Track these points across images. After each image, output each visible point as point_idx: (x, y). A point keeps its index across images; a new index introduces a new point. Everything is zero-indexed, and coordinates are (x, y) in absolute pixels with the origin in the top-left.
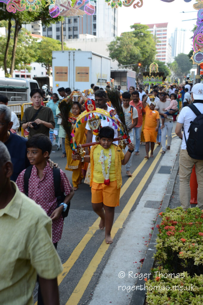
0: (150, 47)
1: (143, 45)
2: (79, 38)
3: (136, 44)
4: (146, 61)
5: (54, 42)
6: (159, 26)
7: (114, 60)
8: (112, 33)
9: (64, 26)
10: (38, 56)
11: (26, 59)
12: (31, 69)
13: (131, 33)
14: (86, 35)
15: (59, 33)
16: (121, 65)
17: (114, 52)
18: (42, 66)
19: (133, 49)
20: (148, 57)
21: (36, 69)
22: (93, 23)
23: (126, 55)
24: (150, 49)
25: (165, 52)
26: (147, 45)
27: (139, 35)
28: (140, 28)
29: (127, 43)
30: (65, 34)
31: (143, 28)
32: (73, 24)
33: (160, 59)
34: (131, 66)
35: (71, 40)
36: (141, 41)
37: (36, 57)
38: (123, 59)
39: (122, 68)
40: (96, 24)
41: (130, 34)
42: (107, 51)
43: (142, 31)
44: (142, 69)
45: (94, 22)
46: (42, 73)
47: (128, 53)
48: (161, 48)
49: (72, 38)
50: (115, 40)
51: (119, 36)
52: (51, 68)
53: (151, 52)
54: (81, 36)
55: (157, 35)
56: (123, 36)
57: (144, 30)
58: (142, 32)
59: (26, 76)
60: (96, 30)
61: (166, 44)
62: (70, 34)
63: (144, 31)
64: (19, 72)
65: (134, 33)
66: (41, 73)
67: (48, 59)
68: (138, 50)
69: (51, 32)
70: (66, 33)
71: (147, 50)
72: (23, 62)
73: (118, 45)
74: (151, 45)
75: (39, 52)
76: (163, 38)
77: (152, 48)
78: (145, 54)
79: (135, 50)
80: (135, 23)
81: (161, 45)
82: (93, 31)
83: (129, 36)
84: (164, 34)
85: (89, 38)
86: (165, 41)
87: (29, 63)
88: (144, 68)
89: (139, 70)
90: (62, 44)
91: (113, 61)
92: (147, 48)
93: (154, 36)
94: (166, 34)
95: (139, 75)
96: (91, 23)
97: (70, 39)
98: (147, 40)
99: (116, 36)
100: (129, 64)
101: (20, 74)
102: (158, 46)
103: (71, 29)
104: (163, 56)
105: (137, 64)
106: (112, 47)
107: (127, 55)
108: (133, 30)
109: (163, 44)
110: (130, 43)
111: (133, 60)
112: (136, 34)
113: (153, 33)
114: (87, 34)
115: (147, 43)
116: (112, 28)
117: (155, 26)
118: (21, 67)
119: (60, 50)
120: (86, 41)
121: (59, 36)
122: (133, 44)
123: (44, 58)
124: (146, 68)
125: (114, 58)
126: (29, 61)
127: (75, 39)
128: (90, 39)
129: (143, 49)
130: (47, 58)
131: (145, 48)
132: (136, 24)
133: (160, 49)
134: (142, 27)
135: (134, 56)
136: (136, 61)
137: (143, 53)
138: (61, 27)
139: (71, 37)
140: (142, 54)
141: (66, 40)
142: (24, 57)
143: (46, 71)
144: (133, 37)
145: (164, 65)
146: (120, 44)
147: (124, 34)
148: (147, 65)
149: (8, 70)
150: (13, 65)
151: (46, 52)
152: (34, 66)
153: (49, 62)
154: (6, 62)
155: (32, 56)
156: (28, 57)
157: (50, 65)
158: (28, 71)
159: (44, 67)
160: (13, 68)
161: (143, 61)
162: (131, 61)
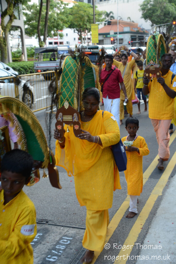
3: (170, 1)
5: (85, 6)
7: (147, 21)
10: (70, 21)
11: (58, 25)
12: (63, 36)
16: (155, 25)
17: (147, 12)
18: (74, 32)
19: (167, 7)
21: (68, 35)
23: (160, 14)
29: (161, 1)
34: (164, 26)
37: (68, 23)
38: (156, 18)
39: (155, 28)
42: (140, 11)
46: (75, 39)
47: (162, 11)
52: (83, 33)
59: (59, 43)
64: (52, 39)
66: (73, 39)
67: (80, 24)
68: (173, 7)
72: (55, 29)
73: (151, 4)
75: (71, 17)
79: (170, 7)
87: (61, 30)
89: (173, 29)
90: (93, 8)
91: (146, 22)
97: (102, 2)
100: (163, 23)
101: (53, 41)
105: (172, 23)
106: (145, 6)
111: (167, 19)
118: (54, 34)
119: (90, 13)
122: (167, 1)
123: (76, 23)
125: (147, 18)
126: (61, 27)
127: (106, 2)
130: (78, 24)
135: (169, 14)
136: (170, 20)
141: (98, 3)
142: (56, 23)
143: (79, 36)
146: (153, 2)
149: (42, 37)
150: (46, 33)
151: (77, 17)
152: (67, 33)
153: (81, 27)
154: (39, 29)
155: (64, 22)
156: (59, 24)
157: (82, 31)
158: (60, 37)
159: (76, 33)
160: (47, 35)
162: (165, 20)
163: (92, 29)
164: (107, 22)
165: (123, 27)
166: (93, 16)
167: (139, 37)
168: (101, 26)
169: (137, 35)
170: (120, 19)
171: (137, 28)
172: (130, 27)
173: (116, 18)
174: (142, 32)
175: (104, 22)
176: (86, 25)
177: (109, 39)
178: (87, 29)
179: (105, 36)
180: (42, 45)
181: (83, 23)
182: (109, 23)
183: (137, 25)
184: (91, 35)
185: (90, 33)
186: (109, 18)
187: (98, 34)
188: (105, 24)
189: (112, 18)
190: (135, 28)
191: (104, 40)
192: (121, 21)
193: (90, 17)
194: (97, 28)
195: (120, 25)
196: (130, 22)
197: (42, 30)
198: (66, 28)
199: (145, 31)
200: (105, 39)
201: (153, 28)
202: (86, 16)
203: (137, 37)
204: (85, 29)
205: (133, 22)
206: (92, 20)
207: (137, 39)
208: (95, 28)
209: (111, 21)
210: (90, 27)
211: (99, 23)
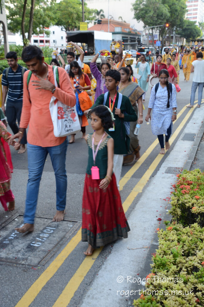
0: (180, 5)
1: (172, 2)
3: (164, 2)
4: (175, 20)
5: (73, 3)
7: (140, 21)
10: (57, 18)
11: (45, 22)
12: (50, 33)
16: (147, 26)
17: (139, 12)
18: (62, 30)
19: (160, 8)
20: (177, 16)
21: (55, 33)
24: (180, 7)
25: (196, 9)
26: (177, 3)
33: (191, 17)
34: (157, 28)
37: (55, 20)
38: (149, 19)
39: (148, 30)
42: (132, 11)
44: (170, 30)
47: (155, 12)
48: (192, 5)
53: (180, 11)
59: (45, 41)
64: (38, 37)
66: (61, 38)
67: (68, 21)
68: (166, 8)
71: (176, 9)
72: (41, 26)
73: (144, 4)
74: (181, 1)
75: (58, 14)
77: (182, 6)
78: (174, 13)
79: (163, 9)
87: (48, 27)
88: (173, 29)
90: (82, 4)
91: (139, 23)
95: (166, 37)
100: (156, 25)
101: (38, 39)
102: (189, 3)
104: (194, 14)
105: (165, 25)
106: (137, 6)
107: (154, 14)
111: (160, 21)
118: (39, 31)
122: (160, 2)
123: (64, 21)
124: (175, 29)
125: (139, 19)
126: (48, 24)
129: (172, 7)
130: (67, 21)
131: (174, 6)
135: (162, 16)
136: (163, 22)
140: (170, 13)
142: (42, 20)
143: (66, 35)
145: (195, 24)
146: (146, 2)
148: (175, 25)
149: (26, 34)
150: (31, 29)
151: (65, 14)
152: (54, 30)
153: (69, 25)
154: (24, 26)
155: (51, 19)
156: (46, 20)
157: (70, 29)
158: (47, 35)
159: (64, 31)
160: (32, 32)
161: (172, 21)
162: (158, 22)
163: (80, 28)
164: (97, 20)
165: (114, 28)
166: (82, 14)
167: (131, 39)
168: (91, 25)
169: (129, 36)
170: (111, 18)
171: (129, 29)
172: (121, 27)
174: (134, 33)
175: (93, 21)
176: (75, 23)
178: (76, 27)
180: (27, 43)
181: (72, 22)
182: (99, 22)
183: (129, 25)
186: (99, 16)
188: (95, 23)
189: (103, 17)
190: (127, 29)
192: (112, 20)
193: (79, 15)
194: (86, 27)
195: (111, 25)
196: (122, 22)
197: (26, 27)
198: (53, 25)
199: (137, 33)
201: (145, 30)
202: (74, 13)
203: (129, 38)
204: (74, 28)
205: (125, 22)
206: (81, 18)
207: (129, 41)
208: (84, 27)
209: (102, 19)
210: (79, 25)
211: (88, 21)
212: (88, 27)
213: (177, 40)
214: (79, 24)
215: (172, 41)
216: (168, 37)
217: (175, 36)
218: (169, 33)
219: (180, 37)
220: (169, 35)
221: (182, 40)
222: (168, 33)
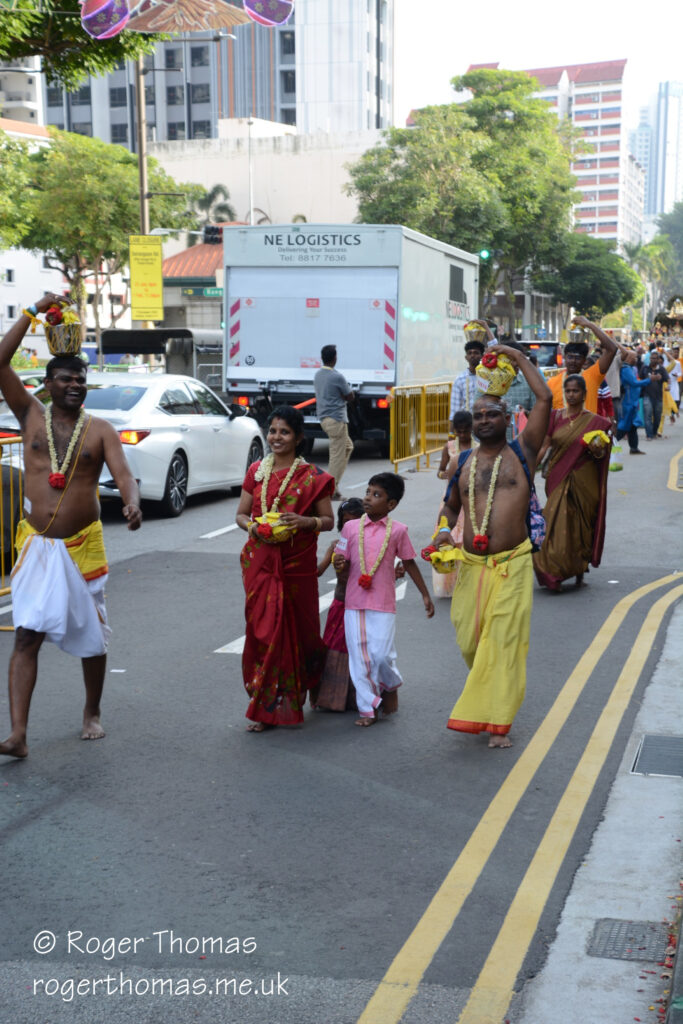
0: (548, 174)
1: (513, 163)
2: (216, 136)
3: (480, 160)
5: (102, 157)
6: (585, 74)
8: (368, 112)
9: (150, 83)
10: (28, 220)
13: (457, 108)
14: (250, 123)
15: (124, 115)
17: (380, 199)
18: (48, 266)
19: (466, 183)
20: (538, 217)
21: (16, 276)
22: (280, 67)
23: (436, 211)
24: (546, 180)
25: (613, 194)
26: (532, 166)
27: (494, 119)
28: (500, 86)
29: (440, 157)
30: (152, 120)
31: (514, 86)
32: (186, 75)
33: (592, 225)
35: (182, 147)
36: (505, 147)
37: (20, 226)
40: (293, 73)
41: (452, 115)
42: (349, 195)
43: (506, 101)
45: (282, 62)
47: (447, 200)
48: (595, 176)
49: (183, 138)
50: (384, 144)
51: (401, 124)
52: (86, 272)
53: (550, 198)
54: (225, 127)
55: (577, 119)
56: (419, 123)
57: (517, 98)
58: (508, 108)
60: (294, 101)
61: (617, 159)
62: (176, 120)
63: (518, 103)
65: (471, 112)
67: (77, 232)
68: (491, 185)
69: (85, 108)
70: (155, 110)
71: (531, 188)
73: (397, 166)
74: (551, 162)
75: (34, 201)
76: (603, 133)
77: (556, 177)
78: (525, 207)
79: (478, 188)
80: (472, 67)
81: (593, 162)
82: (279, 106)
83: (449, 124)
84: (607, 113)
85: (263, 135)
86: (616, 146)
88: (522, 267)
89: (495, 280)
90: (139, 164)
92: (532, 176)
93: (564, 123)
94: (616, 113)
95: (495, 302)
96: (269, 65)
97: (178, 143)
98: (533, 140)
99: (385, 127)
102: (582, 168)
103: (179, 93)
104: (604, 212)
106: (370, 175)
107: (442, 210)
108: (467, 96)
109: (602, 160)
110: (452, 154)
112: (483, 117)
113: (558, 110)
114: (256, 116)
115: (533, 154)
116: (368, 90)
117: (565, 76)
119: (129, 189)
120: (250, 151)
121: (126, 126)
122: (466, 161)
123: (57, 226)
124: (529, 268)
127: (198, 142)
128: (267, 140)
129: (515, 181)
130: (72, 229)
131: (522, 179)
132: (478, 71)
133: (591, 180)
134: (507, 83)
135: (475, 215)
136: (481, 238)
137: (513, 201)
138: (135, 89)
139: (180, 133)
140: (510, 205)
141: (159, 145)
144: (465, 127)
145: (612, 252)
146: (407, 161)
147: (427, 118)
148: (529, 254)
151: (66, 202)
152: (10, 267)
153: (81, 245)
157: (83, 261)
159: (57, 268)
161: (518, 237)
162: (460, 237)
163: (132, 257)
164: (203, 229)
166: (138, 203)
168: (176, 246)
170: (259, 222)
173: (240, 216)
175: (185, 232)
176: (108, 239)
177: (213, 306)
178: (108, 255)
179: (190, 292)
181: (95, 233)
182: (209, 236)
184: (125, 281)
185: (123, 273)
186: (211, 211)
187: (160, 283)
188: (192, 239)
189: (225, 216)
191: (188, 310)
193: (127, 204)
194: (156, 254)
198: (11, 246)
200: (193, 306)
202: (104, 199)
204: (101, 256)
206: (136, 216)
208: (150, 254)
209: (220, 225)
210: (125, 245)
211: (166, 231)
212: (162, 254)
213: (539, 312)
214: (127, 241)
215: (520, 317)
216: (502, 300)
217: (532, 297)
218: (508, 284)
219: (554, 303)
220: (507, 293)
221: (560, 314)
222: (503, 283)
